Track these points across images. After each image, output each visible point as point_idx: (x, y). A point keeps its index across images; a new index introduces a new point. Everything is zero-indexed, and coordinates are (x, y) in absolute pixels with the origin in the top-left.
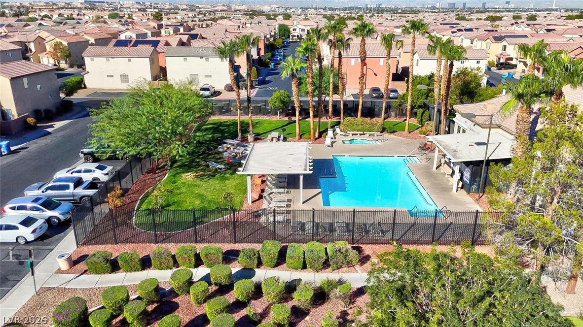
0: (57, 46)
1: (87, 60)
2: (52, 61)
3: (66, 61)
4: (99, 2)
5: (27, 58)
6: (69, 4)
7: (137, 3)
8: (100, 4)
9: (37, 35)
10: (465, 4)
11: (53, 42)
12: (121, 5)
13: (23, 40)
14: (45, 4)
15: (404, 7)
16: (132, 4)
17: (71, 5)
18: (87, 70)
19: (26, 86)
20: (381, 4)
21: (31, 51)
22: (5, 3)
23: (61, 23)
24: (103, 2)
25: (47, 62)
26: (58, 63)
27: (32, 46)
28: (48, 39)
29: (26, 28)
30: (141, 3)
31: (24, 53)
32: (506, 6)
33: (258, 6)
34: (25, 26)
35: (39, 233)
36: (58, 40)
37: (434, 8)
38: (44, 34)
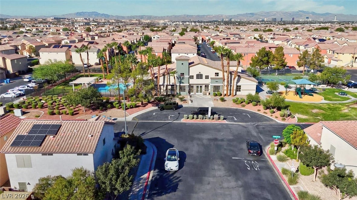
0: (31, 47)
1: (41, 54)
2: (28, 54)
3: (34, 53)
4: (62, 18)
5: (17, 53)
6: (44, 20)
7: (85, 19)
8: (63, 20)
9: (22, 42)
10: (282, 19)
11: (29, 46)
12: (76, 20)
13: (15, 45)
14: (30, 20)
15: (245, 20)
16: (82, 19)
17: (46, 20)
18: (40, 57)
19: (16, 63)
20: (232, 19)
21: (19, 49)
22: (7, 19)
23: (36, 34)
24: (65, 19)
25: (26, 54)
26: (31, 55)
27: (20, 47)
28: (27, 44)
29: (18, 38)
30: (88, 19)
31: (16, 50)
32: (307, 20)
33: (157, 20)
34: (18, 37)
35: (17, 96)
36: (31, 45)
37: (263, 21)
38: (25, 42)
